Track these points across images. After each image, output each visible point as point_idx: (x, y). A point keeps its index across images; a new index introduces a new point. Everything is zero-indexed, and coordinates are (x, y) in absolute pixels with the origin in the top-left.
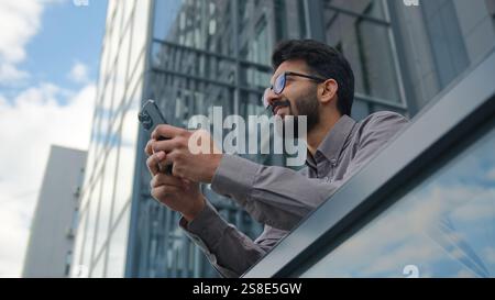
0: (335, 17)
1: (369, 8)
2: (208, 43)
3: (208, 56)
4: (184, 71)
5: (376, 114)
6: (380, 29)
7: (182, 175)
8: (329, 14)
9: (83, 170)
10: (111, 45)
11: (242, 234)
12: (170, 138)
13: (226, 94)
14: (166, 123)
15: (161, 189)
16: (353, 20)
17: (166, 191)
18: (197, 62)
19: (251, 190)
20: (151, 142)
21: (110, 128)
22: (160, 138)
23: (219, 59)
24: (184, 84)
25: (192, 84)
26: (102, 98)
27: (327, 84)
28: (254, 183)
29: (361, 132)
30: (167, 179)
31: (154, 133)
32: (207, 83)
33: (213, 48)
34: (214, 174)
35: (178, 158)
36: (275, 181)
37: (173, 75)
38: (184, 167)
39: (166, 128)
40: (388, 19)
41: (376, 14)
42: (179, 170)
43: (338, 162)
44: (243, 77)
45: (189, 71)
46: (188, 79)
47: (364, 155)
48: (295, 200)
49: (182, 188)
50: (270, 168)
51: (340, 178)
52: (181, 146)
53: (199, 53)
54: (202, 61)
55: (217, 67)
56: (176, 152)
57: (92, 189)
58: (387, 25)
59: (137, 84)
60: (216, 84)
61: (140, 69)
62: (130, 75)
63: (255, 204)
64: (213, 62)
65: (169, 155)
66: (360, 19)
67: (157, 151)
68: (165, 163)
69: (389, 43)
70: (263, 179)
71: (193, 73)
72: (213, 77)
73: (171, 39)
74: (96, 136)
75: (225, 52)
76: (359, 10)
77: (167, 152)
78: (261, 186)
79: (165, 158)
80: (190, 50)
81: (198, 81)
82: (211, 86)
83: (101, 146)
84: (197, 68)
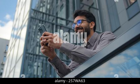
0: (83, 6)
1: (93, 4)
2: (46, 11)
3: (46, 14)
4: (39, 18)
5: (105, 32)
6: (95, 10)
7: (51, 46)
8: (82, 5)
9: (8, 45)
10: (19, 9)
11: (66, 64)
12: (48, 36)
13: (51, 25)
14: (47, 31)
15: (44, 50)
16: (88, 7)
17: (45, 51)
18: (43, 16)
19: (71, 51)
20: (42, 36)
21: (17, 33)
22: (45, 35)
23: (49, 15)
24: (39, 22)
25: (41, 22)
26: (15, 25)
27: (92, 23)
28: (72, 49)
29: (101, 37)
30: (46, 47)
31: (43, 34)
32: (45, 22)
33: (48, 12)
34: (61, 46)
35: (50, 41)
36: (78, 49)
37: (36, 19)
38: (52, 44)
39: (47, 33)
40: (98, 8)
41: (95, 6)
42: (50, 45)
43: (94, 45)
44: (57, 21)
45: (40, 18)
46: (40, 20)
47: (102, 43)
48: (83, 55)
49: (50, 50)
50: (76, 45)
51: (94, 49)
52: (51, 38)
53: (43, 13)
54: (45, 16)
55: (49, 18)
56: (50, 40)
57: (11, 51)
58: (97, 9)
59: (26, 21)
60: (48, 22)
61: (27, 17)
62: (24, 18)
63: (72, 56)
64: (47, 16)
65: (48, 40)
66: (90, 7)
67: (44, 39)
68: (46, 43)
69: (98, 14)
70: (74, 48)
71: (41, 19)
72: (47, 20)
73: (36, 9)
74: (13, 36)
75: (51, 14)
76: (90, 5)
77: (47, 40)
78: (74, 50)
79: (46, 41)
80: (41, 12)
81: (43, 21)
82: (46, 23)
83: (14, 38)
84: (43, 18)
